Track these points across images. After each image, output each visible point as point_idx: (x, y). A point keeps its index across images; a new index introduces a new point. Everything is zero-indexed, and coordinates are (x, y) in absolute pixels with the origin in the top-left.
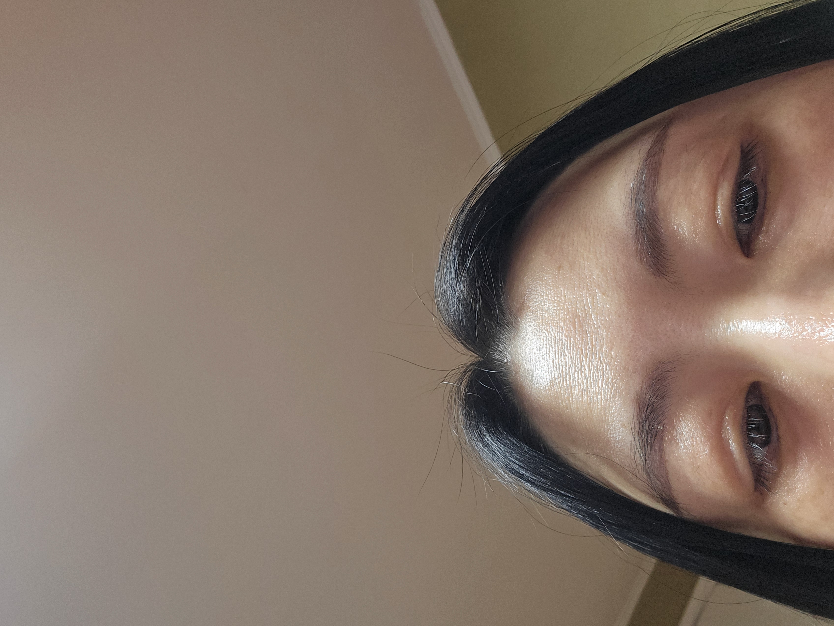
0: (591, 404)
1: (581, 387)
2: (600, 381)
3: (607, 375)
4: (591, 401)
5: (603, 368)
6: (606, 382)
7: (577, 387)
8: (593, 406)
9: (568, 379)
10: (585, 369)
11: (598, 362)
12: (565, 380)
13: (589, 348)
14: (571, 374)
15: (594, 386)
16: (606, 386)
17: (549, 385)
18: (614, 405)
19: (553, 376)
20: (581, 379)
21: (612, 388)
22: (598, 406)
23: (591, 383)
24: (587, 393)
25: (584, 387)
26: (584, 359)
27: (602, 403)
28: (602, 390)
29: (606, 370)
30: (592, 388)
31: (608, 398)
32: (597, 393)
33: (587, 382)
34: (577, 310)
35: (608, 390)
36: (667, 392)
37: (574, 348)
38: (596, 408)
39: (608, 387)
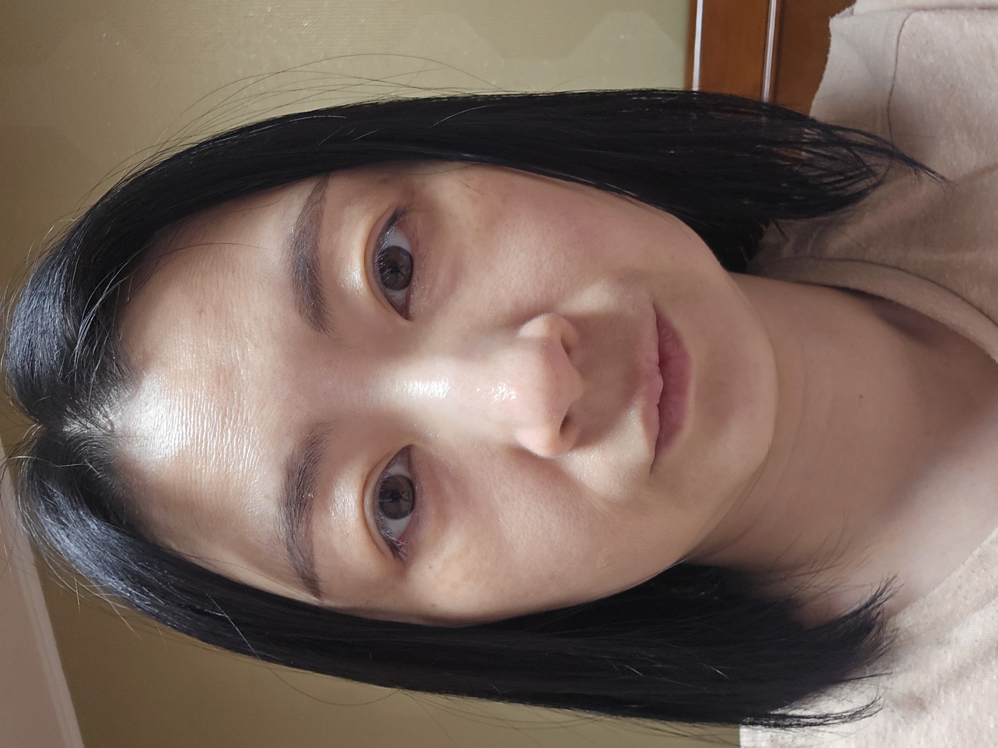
0: (230, 474)
1: (219, 455)
2: (245, 447)
3: (255, 439)
4: (230, 471)
5: (250, 431)
6: (252, 447)
7: (214, 455)
8: (232, 476)
9: (203, 447)
10: (228, 433)
11: (245, 425)
12: (199, 448)
13: (235, 408)
14: (209, 440)
15: (236, 453)
16: (251, 452)
17: (177, 455)
18: (259, 473)
19: (184, 445)
20: (221, 446)
21: (259, 454)
22: (238, 476)
23: (233, 449)
24: (226, 462)
25: (223, 454)
26: (227, 421)
27: (244, 472)
28: (245, 457)
29: (254, 432)
30: (234, 456)
31: (253, 466)
32: (239, 461)
33: (228, 448)
34: (223, 363)
35: (254, 457)
36: (321, 457)
37: (216, 409)
38: (236, 479)
39: (254, 453)
